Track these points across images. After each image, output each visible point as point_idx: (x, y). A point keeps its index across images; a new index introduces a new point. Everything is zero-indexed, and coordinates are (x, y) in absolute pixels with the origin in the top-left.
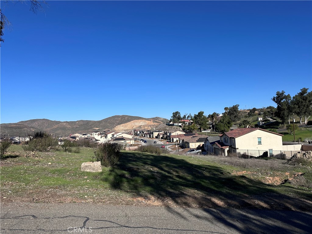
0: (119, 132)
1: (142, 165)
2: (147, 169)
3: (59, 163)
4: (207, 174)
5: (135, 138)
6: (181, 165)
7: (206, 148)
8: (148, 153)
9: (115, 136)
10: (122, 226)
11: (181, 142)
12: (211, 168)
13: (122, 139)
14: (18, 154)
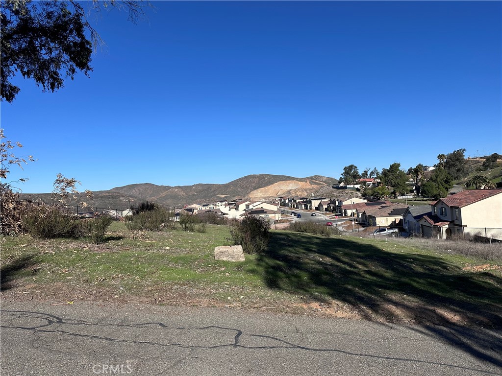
0: (257, 201)
1: (304, 253)
2: (314, 259)
3: (180, 247)
4: (420, 269)
5: (282, 210)
6: (368, 253)
7: (406, 227)
8: (309, 234)
9: (251, 207)
10: (294, 346)
11: (360, 216)
12: (423, 260)
13: (263, 211)
14: (121, 234)
